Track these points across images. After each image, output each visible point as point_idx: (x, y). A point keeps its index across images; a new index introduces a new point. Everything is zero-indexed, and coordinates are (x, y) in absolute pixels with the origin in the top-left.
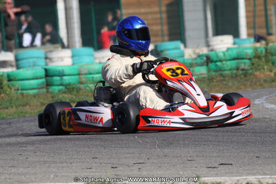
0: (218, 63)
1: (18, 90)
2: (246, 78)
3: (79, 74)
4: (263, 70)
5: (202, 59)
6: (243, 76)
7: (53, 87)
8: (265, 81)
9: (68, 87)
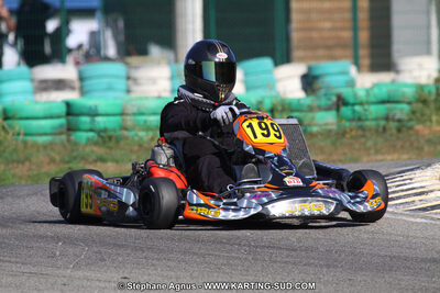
0: (357, 108)
1: (19, 134)
2: (401, 135)
4: (428, 123)
5: (329, 99)
7: (79, 134)
8: (429, 141)
9: (102, 134)
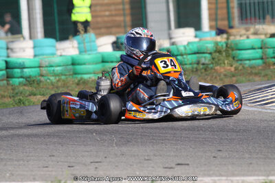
0: (179, 57)
3: (40, 67)
4: (223, 65)
6: (203, 71)
7: (14, 80)
8: (225, 75)
9: (28, 79)
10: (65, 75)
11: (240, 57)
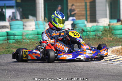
4: (107, 37)
5: (80, 30)
6: (98, 39)
10: (34, 39)
11: (115, 33)
